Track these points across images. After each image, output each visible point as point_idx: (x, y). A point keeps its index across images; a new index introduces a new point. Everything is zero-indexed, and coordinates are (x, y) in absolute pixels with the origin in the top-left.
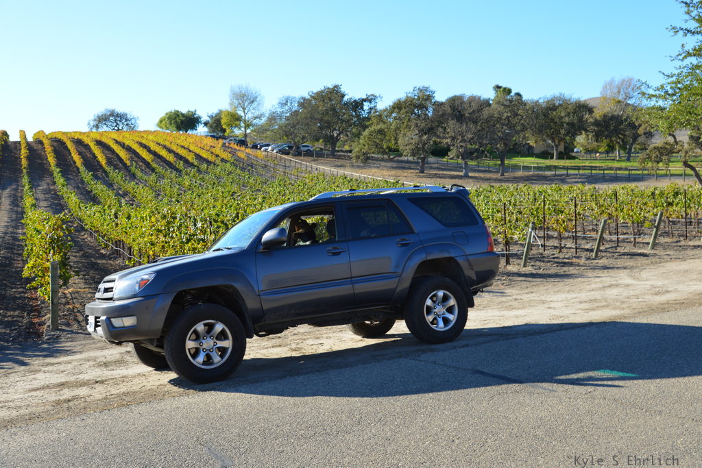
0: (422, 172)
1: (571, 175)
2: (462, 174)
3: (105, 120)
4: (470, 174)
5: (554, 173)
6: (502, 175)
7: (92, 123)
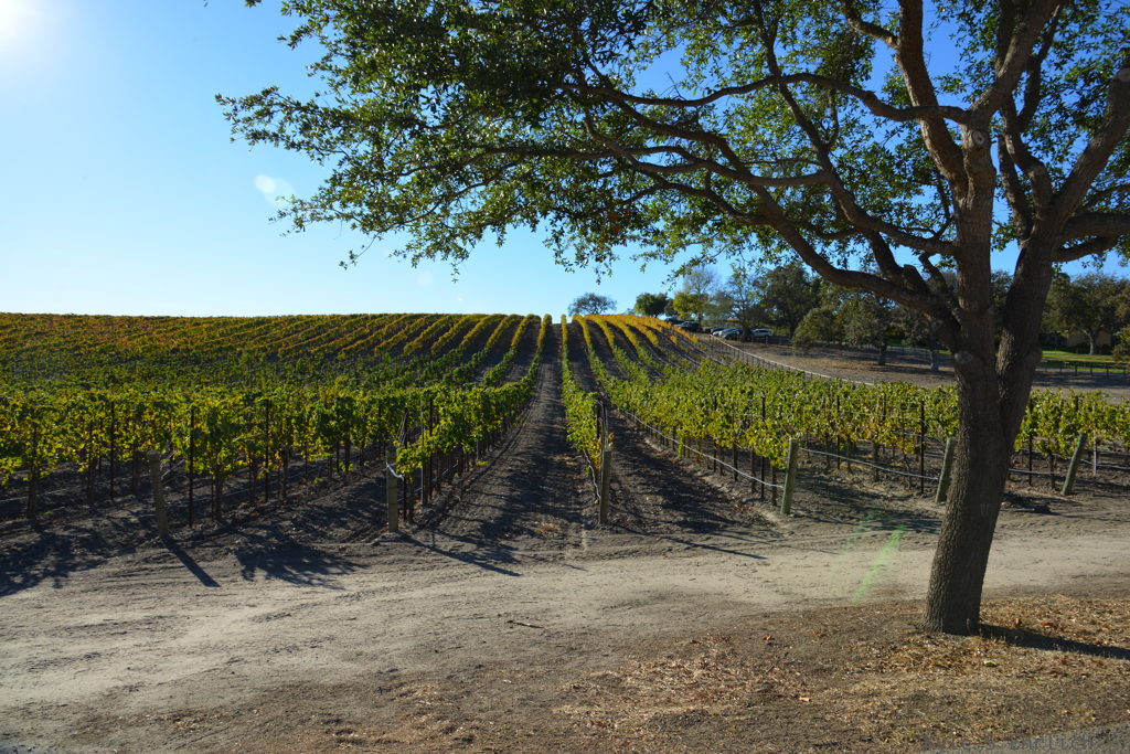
0: (882, 364)
1: (1081, 373)
2: (929, 367)
3: (584, 304)
4: (941, 369)
7: (573, 307)
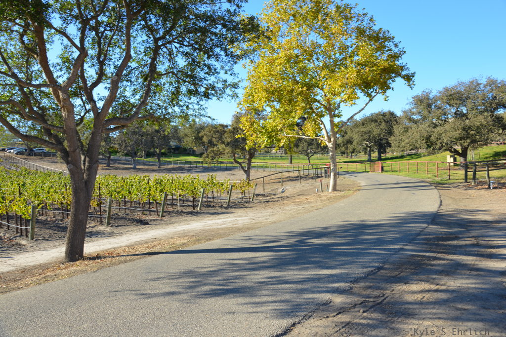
0: (108, 166)
2: (132, 166)
4: (138, 167)
5: (189, 166)
6: (159, 167)
